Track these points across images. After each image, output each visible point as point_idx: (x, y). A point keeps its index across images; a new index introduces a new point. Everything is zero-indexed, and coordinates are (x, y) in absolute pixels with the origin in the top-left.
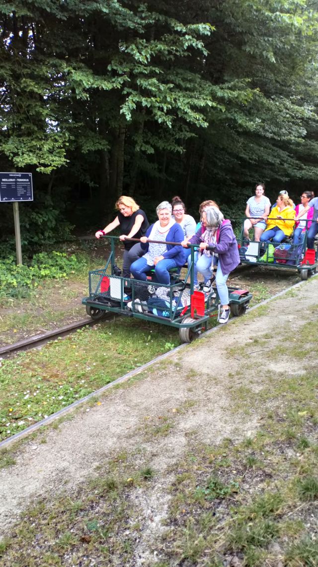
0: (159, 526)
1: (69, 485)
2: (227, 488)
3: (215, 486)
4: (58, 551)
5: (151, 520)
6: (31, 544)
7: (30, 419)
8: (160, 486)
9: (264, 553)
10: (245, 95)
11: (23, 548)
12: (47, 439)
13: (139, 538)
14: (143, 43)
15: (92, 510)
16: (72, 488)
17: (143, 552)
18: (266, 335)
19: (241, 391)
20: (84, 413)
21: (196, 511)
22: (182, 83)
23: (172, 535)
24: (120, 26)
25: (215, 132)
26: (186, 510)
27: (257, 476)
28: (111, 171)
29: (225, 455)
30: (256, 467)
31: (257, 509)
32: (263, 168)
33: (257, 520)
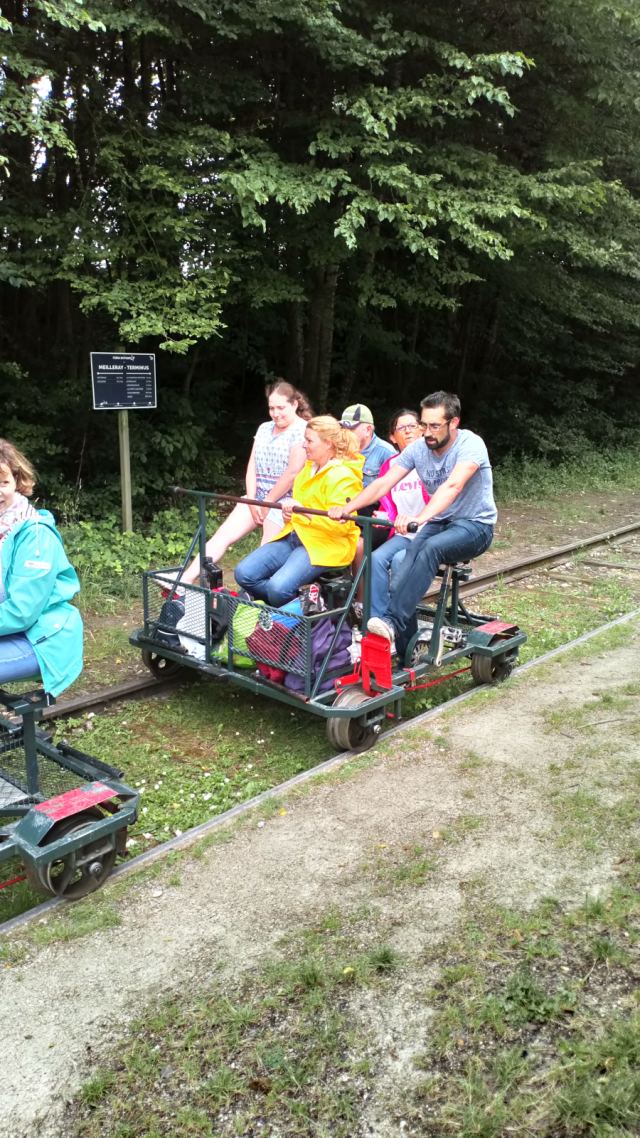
0: (410, 1069)
1: (227, 974)
2: (552, 1001)
3: (526, 997)
4: (206, 1105)
5: (393, 1055)
6: (153, 1086)
7: (148, 836)
8: (410, 987)
10: (590, 195)
11: (136, 1093)
12: (182, 878)
13: (368, 1091)
14: (381, 95)
15: (273, 1026)
16: (231, 978)
17: (378, 1121)
18: (629, 687)
19: (576, 800)
20: (253, 829)
21: (486, 1044)
22: (459, 172)
23: (437, 1089)
24: (338, 63)
25: (524, 269)
26: (465, 1042)
27: (614, 980)
28: (308, 350)
29: (544, 932)
30: (610, 961)
31: (617, 1050)
32: (621, 341)
33: (617, 1074)
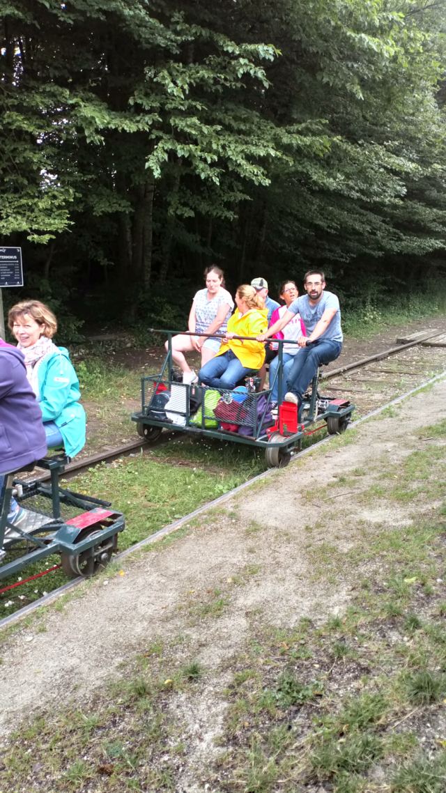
0: (211, 747)
1: (81, 692)
2: (307, 689)
3: (290, 688)
4: (65, 790)
5: (199, 738)
6: (26, 779)
7: (22, 597)
8: (212, 689)
9: (361, 782)
10: (321, 143)
11: (14, 785)
12: (47, 626)
13: (183, 765)
14: (178, 68)
15: (114, 727)
16: (84, 696)
17: (189, 786)
18: (356, 471)
19: (323, 549)
20: (100, 587)
21: (264, 724)
22: (234, 125)
23: (231, 759)
24: (146, 43)
25: (281, 191)
26: (249, 723)
27: (349, 671)
28: (134, 245)
29: (303, 642)
30: (346, 658)
31: (350, 719)
32: (347, 239)
33: (351, 735)
